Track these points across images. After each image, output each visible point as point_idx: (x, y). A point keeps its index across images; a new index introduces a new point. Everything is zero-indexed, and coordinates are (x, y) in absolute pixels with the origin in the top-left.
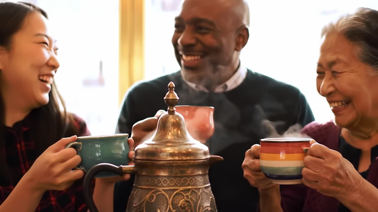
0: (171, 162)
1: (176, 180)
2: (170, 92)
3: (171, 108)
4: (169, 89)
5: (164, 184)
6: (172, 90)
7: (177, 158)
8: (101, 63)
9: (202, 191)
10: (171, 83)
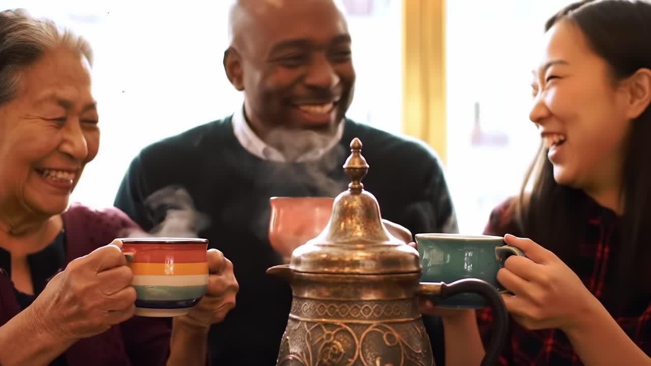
0: (357, 276)
1: (352, 307)
2: (354, 157)
3: (356, 183)
4: (352, 150)
5: (364, 315)
6: (359, 152)
7: (347, 270)
8: (477, 106)
9: (304, 326)
10: (357, 140)
